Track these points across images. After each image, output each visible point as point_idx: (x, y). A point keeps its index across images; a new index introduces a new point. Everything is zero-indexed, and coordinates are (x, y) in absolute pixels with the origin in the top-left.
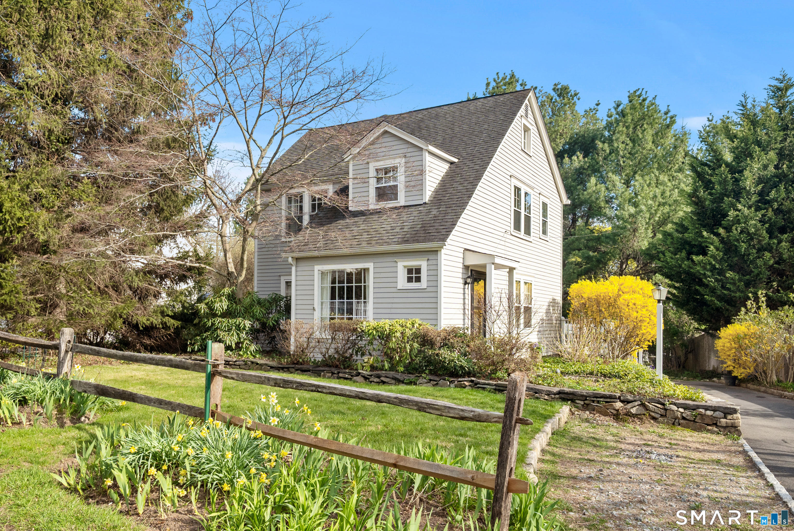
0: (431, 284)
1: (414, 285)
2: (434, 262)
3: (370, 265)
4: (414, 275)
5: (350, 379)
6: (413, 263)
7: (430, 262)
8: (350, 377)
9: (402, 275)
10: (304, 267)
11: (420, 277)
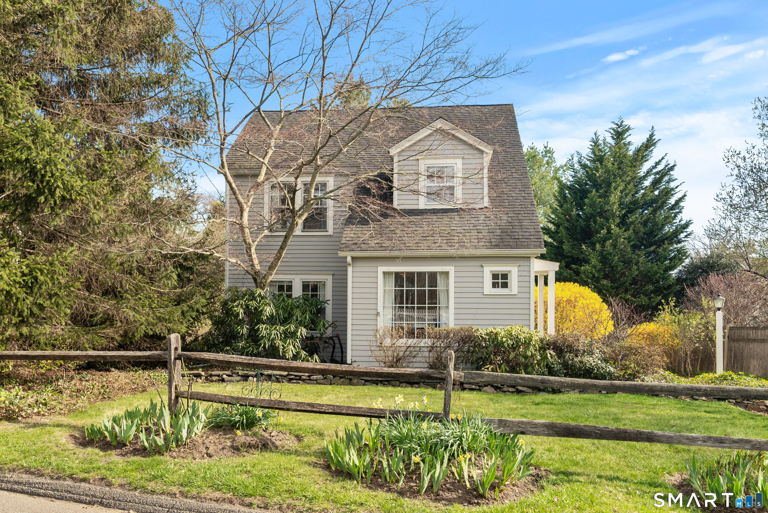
0: (523, 290)
1: (500, 291)
2: (526, 268)
3: (451, 269)
4: (500, 281)
5: (480, 390)
6: (500, 268)
7: (522, 268)
8: (478, 388)
9: (488, 280)
10: (363, 267)
11: (506, 283)
